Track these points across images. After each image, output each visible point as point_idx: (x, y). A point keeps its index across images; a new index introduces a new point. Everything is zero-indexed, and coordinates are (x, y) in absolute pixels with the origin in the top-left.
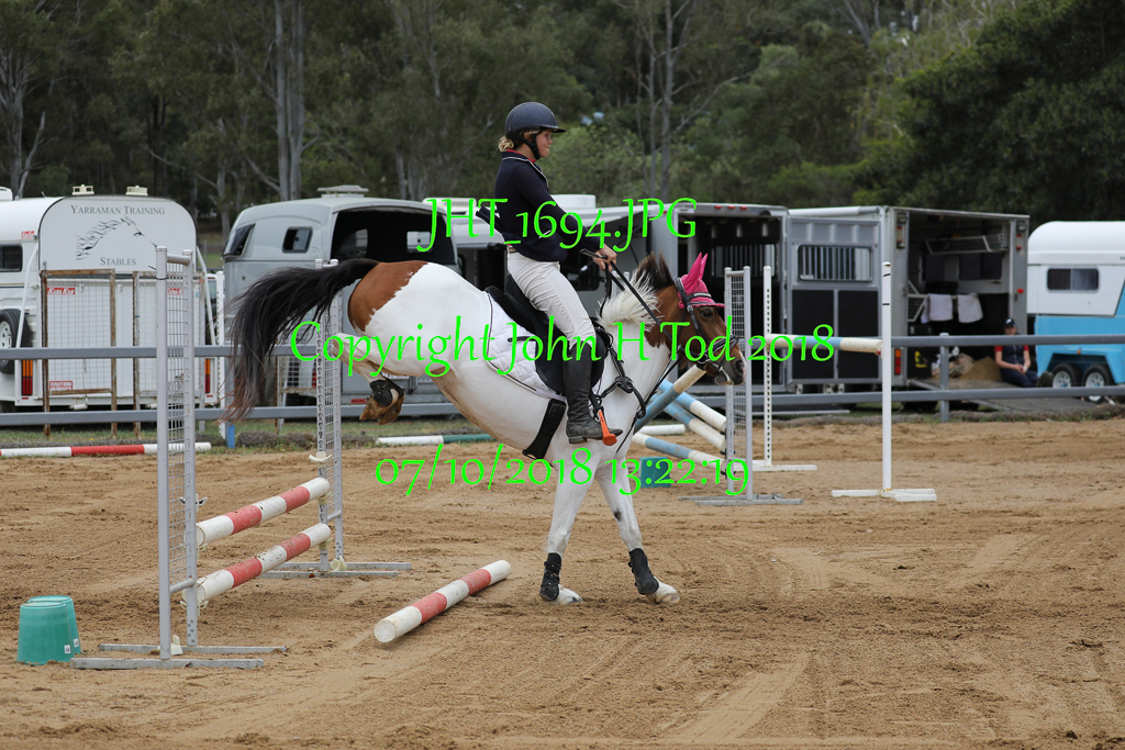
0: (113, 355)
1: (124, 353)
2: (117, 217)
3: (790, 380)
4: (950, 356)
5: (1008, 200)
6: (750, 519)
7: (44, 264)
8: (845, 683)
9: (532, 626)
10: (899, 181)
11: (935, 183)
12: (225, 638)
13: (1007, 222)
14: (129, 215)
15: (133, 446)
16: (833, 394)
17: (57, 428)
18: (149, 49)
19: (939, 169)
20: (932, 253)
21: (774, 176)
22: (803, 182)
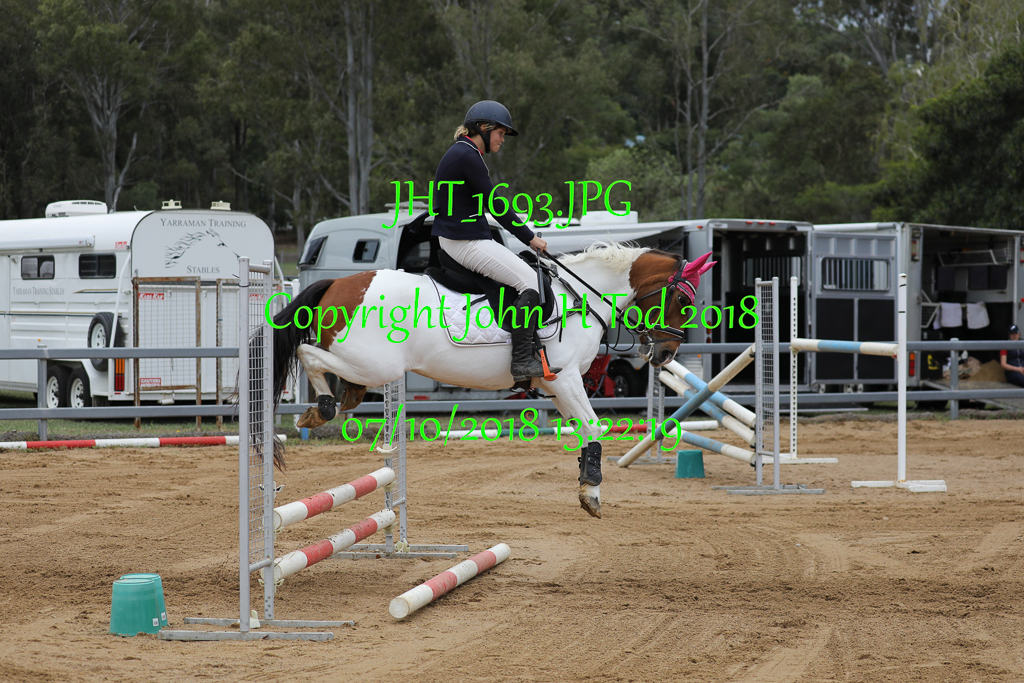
0: (198, 355)
1: (208, 353)
2: (203, 230)
3: (814, 381)
4: (959, 359)
5: (1012, 218)
6: (776, 507)
7: (136, 271)
8: (862, 657)
9: (578, 604)
10: (913, 200)
11: (946, 202)
12: (299, 613)
13: (1011, 237)
14: (213, 227)
15: (215, 437)
16: (852, 393)
17: (146, 420)
18: (232, 76)
19: (951, 189)
20: (943, 265)
21: (800, 194)
22: (827, 200)
